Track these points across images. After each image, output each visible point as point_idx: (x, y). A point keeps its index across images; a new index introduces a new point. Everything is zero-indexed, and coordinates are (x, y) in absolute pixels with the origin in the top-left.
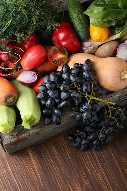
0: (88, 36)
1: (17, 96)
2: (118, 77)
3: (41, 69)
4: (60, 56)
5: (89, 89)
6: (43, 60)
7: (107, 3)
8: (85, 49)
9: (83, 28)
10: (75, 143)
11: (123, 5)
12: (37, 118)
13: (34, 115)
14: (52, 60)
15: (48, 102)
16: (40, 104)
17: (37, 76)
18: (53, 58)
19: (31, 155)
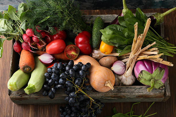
0: (98, 47)
1: (33, 69)
2: (102, 83)
3: (58, 56)
4: (73, 53)
5: (79, 83)
6: (61, 51)
7: (118, 30)
8: (93, 54)
9: (97, 40)
10: (62, 114)
11: (128, 35)
12: (38, 89)
13: (35, 86)
14: (66, 54)
15: (50, 81)
16: (45, 80)
17: (52, 60)
18: (68, 52)
19: (31, 110)
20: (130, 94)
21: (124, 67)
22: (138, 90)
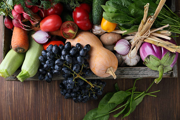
0: (99, 23)
4: (70, 31)
6: (57, 29)
7: (123, 5)
8: (94, 30)
9: (98, 15)
10: (62, 91)
11: (134, 13)
12: (32, 74)
13: (29, 72)
14: (63, 33)
15: (45, 66)
16: (40, 64)
17: (48, 39)
18: (64, 30)
20: (134, 76)
21: (128, 47)
22: (143, 72)
